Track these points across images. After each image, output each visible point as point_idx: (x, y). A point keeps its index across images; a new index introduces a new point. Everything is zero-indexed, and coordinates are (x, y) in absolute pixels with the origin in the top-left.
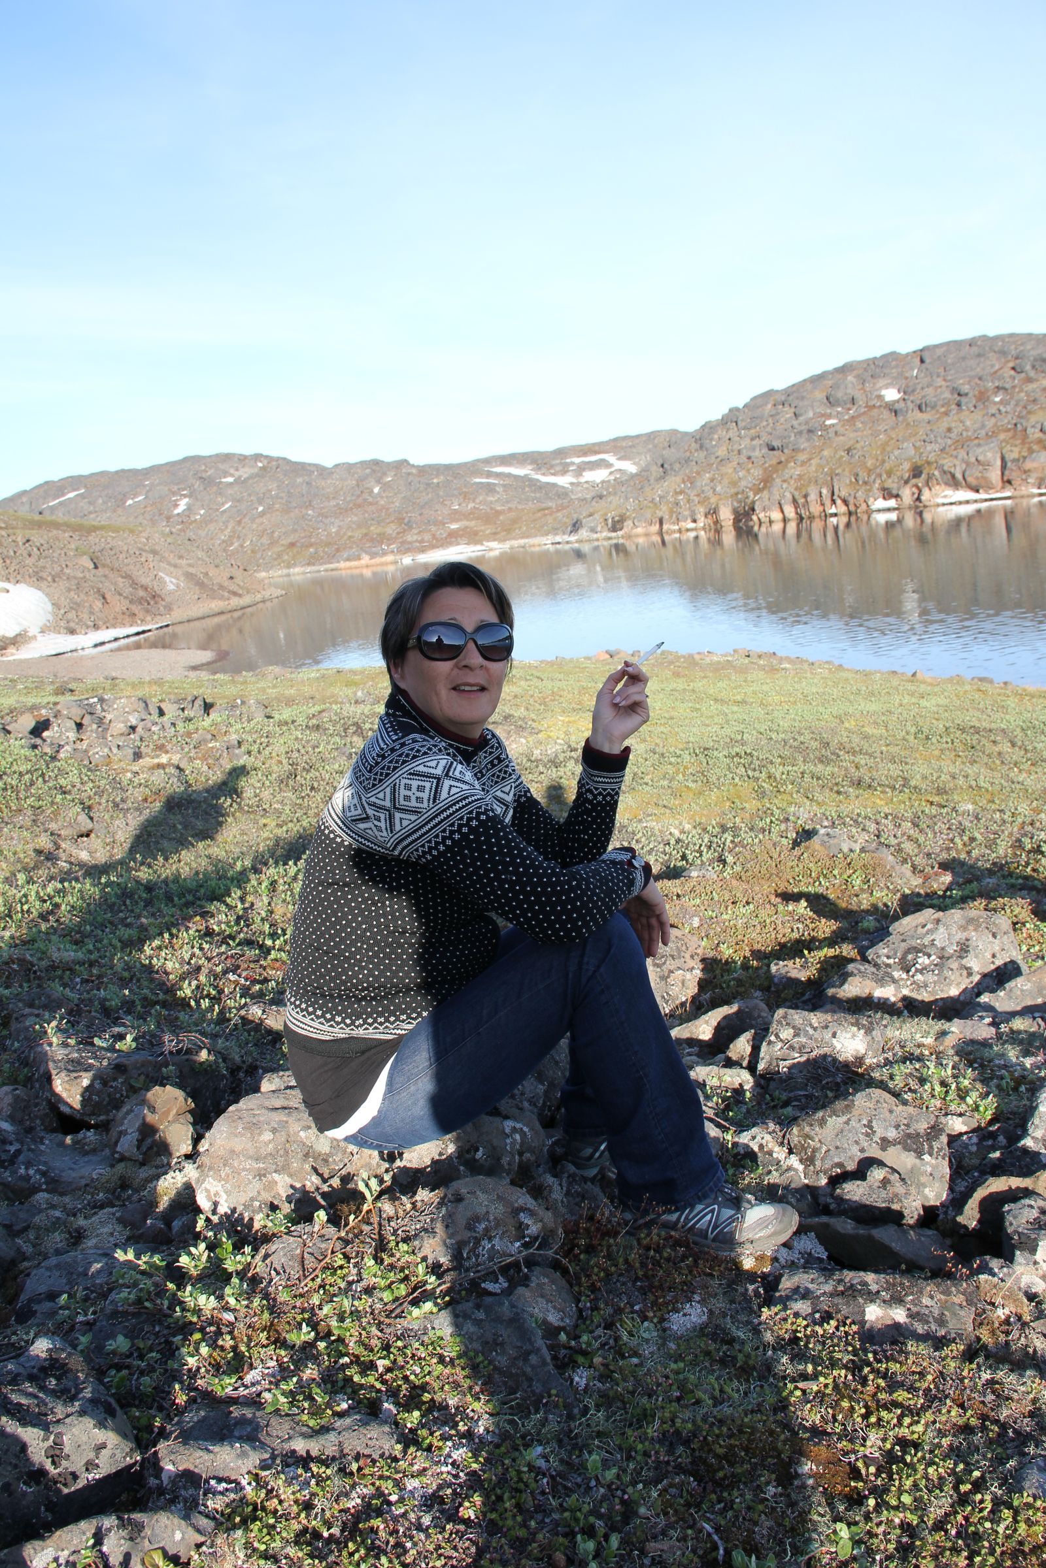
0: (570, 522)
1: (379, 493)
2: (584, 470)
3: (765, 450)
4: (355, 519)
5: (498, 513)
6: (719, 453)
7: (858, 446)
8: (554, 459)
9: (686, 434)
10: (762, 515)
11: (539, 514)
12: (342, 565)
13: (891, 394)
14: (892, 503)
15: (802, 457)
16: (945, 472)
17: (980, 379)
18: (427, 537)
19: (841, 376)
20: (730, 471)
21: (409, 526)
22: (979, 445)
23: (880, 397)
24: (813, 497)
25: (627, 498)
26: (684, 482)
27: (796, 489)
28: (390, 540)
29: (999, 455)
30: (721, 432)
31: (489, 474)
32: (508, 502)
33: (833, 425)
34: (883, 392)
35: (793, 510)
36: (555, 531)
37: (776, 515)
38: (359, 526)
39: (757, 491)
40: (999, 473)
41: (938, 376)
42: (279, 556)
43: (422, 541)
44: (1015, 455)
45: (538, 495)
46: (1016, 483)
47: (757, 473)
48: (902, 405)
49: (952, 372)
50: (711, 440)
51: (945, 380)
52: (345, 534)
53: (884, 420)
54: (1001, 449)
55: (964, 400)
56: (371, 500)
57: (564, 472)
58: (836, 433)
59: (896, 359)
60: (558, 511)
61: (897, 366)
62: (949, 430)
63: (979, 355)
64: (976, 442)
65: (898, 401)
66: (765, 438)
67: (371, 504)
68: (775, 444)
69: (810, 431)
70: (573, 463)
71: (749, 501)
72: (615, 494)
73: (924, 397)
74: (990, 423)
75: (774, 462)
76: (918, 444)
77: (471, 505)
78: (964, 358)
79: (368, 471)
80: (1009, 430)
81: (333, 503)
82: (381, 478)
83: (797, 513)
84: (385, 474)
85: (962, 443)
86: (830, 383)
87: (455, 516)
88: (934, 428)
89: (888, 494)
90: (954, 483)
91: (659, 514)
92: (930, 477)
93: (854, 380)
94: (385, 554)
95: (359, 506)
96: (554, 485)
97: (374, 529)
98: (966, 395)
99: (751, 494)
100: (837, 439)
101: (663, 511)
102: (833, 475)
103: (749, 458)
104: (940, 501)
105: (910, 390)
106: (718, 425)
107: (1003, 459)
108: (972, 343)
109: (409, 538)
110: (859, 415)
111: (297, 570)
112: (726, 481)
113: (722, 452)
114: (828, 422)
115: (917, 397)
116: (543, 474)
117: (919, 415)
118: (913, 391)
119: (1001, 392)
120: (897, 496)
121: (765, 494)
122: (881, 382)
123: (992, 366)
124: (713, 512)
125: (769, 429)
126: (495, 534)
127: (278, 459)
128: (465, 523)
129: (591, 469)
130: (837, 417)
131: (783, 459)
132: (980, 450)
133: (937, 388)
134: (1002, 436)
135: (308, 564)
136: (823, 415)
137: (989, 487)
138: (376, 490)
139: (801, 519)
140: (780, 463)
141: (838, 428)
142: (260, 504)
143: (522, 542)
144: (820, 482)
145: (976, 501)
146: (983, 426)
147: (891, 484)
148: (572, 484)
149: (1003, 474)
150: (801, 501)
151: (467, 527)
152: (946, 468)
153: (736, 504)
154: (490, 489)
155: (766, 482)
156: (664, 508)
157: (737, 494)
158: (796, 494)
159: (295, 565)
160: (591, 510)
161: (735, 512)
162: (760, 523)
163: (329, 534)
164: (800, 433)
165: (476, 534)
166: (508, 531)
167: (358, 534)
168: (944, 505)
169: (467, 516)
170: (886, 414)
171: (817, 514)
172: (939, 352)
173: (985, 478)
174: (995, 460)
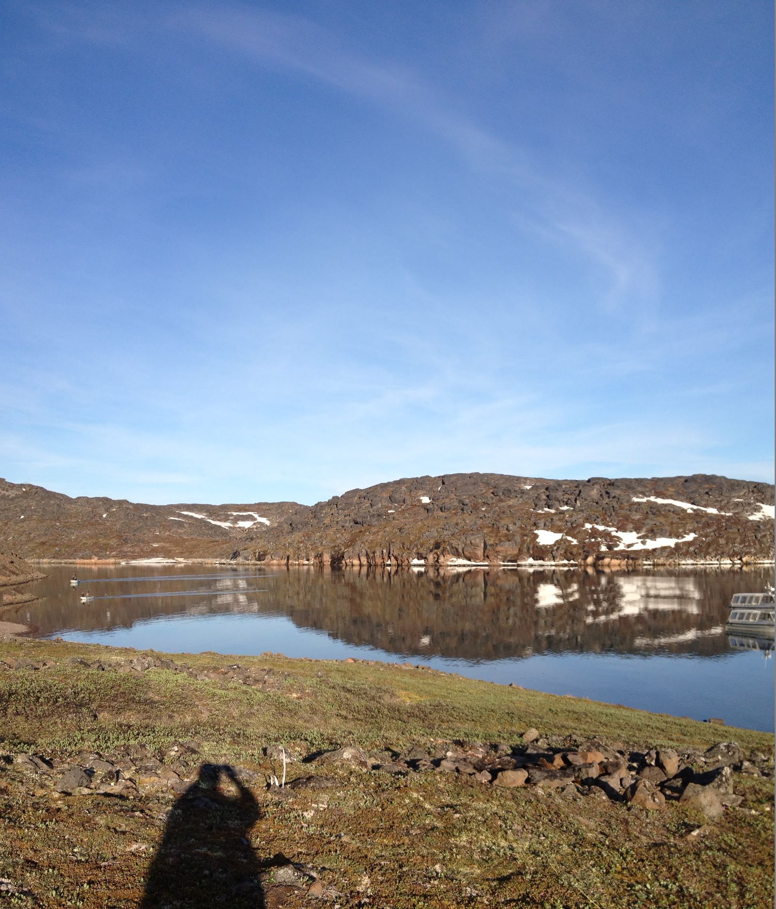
0: (231, 552)
1: (106, 518)
2: (238, 520)
3: (352, 524)
4: (89, 532)
5: (185, 540)
6: (325, 522)
7: (406, 527)
8: (220, 511)
9: (307, 507)
10: (348, 561)
11: (211, 544)
12: (78, 561)
13: (425, 500)
14: (422, 562)
15: (374, 530)
16: (453, 547)
17: (474, 497)
18: (137, 549)
19: (398, 486)
20: (332, 533)
21: (126, 541)
22: (473, 535)
23: (420, 501)
24: (378, 554)
25: (269, 542)
26: (304, 536)
27: (369, 548)
28: (112, 549)
29: (483, 541)
30: (327, 510)
31: (180, 515)
32: (191, 534)
33: (392, 513)
34: (421, 498)
35: (366, 560)
36: (221, 556)
37: (356, 562)
38: (91, 538)
39: (348, 546)
40: (482, 551)
41: (452, 493)
42: (33, 550)
43: (134, 552)
44: (492, 542)
45: (210, 532)
46: (491, 557)
47: (347, 536)
48: (431, 506)
49: (460, 491)
50: (321, 513)
51: (455, 495)
52: (81, 541)
53: (421, 514)
54: (484, 537)
55: (465, 507)
56: (100, 521)
57: (226, 520)
58: (394, 518)
59: (429, 481)
60: (223, 544)
61: (429, 484)
62: (457, 524)
63: (474, 484)
64: (471, 532)
65: (429, 504)
66: (353, 516)
67: (100, 524)
68: (358, 520)
69: (378, 515)
70: (232, 515)
71: (341, 552)
72: (261, 538)
73: (444, 503)
74: (480, 522)
75: (358, 531)
76: (439, 530)
77: (168, 533)
78: (466, 484)
79: (100, 503)
80: (490, 527)
81: (74, 520)
82: (109, 508)
83: (368, 562)
84: (112, 506)
85: (464, 532)
86: (392, 489)
87: (157, 539)
88: (449, 522)
89: (420, 557)
90: (458, 555)
91: (288, 553)
92: (444, 550)
93: (405, 489)
94: (109, 557)
95: (92, 525)
96: (220, 527)
97: (102, 541)
98: (467, 505)
99: (343, 548)
100: (394, 522)
101: (290, 552)
102: (390, 543)
103: (343, 527)
104: (449, 563)
105: (436, 498)
106: (326, 505)
107: (485, 544)
108: (471, 476)
109: (125, 549)
110: (407, 510)
111: (45, 560)
112: (329, 538)
113: (327, 521)
114: (389, 512)
115: (439, 503)
116: (213, 520)
117: (441, 513)
118: (438, 499)
119: (486, 505)
120: (425, 558)
121: (351, 549)
122: (420, 492)
123: (482, 490)
124: (319, 556)
125: (355, 512)
126: (182, 553)
127: (38, 487)
128: (163, 544)
129: (243, 520)
130: (394, 509)
131: (363, 530)
132: (473, 537)
133: (451, 499)
134: (485, 531)
135: (54, 558)
136: (387, 507)
137: (476, 558)
138: (104, 516)
139: (370, 565)
140: (361, 531)
141: (395, 515)
142: (23, 514)
143: (200, 560)
144: (383, 545)
145: (469, 566)
146: (476, 523)
147: (421, 551)
148: (230, 527)
149: (484, 552)
150: (371, 555)
151: (164, 547)
152: (453, 545)
153: (333, 553)
154: (180, 524)
155: (351, 543)
156: (291, 550)
157: (335, 547)
158: (369, 551)
159: (44, 557)
160: (246, 546)
161: (332, 557)
162: (347, 565)
163: (70, 540)
164: (373, 515)
165: (170, 551)
166: (191, 553)
167: (90, 542)
168: (451, 566)
169: (163, 540)
170: (422, 510)
171: (379, 563)
172: (453, 479)
173: (475, 554)
174: (480, 543)
